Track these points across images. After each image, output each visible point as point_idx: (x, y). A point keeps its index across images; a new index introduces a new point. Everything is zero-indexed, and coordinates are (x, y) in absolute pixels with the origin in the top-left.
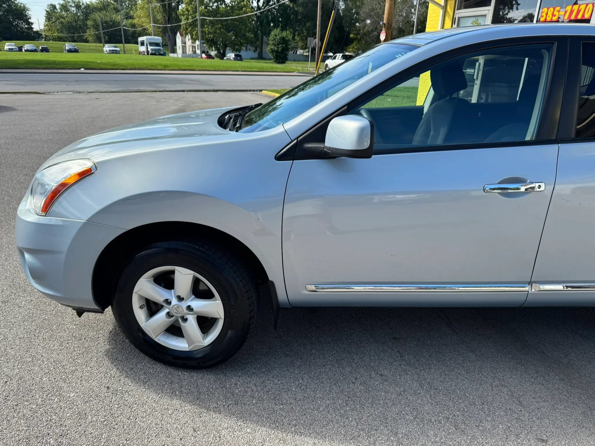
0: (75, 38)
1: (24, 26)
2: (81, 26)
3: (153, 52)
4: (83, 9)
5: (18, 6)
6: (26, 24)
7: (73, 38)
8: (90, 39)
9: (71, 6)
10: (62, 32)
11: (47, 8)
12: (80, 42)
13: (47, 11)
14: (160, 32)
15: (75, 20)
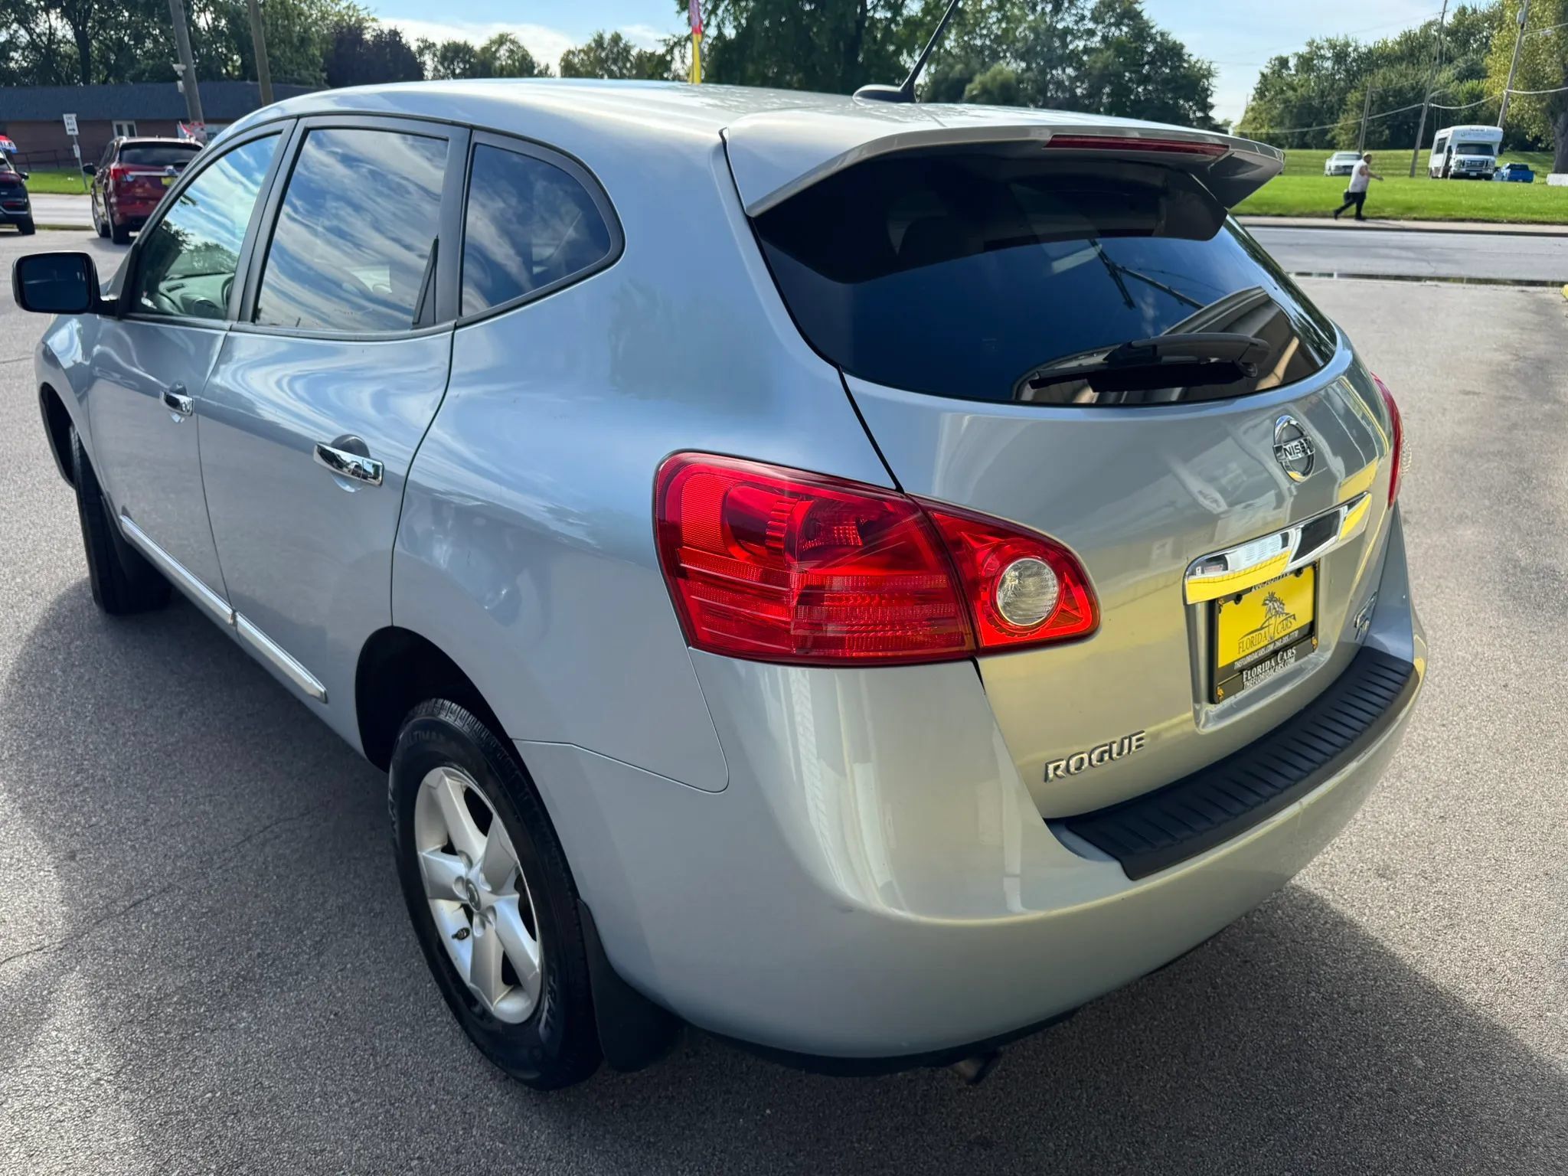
0: (1308, 137)
1: (1194, 112)
2: (1332, 107)
3: (1464, 170)
4: (1354, 60)
5: (1194, 66)
6: (1200, 110)
7: (1302, 139)
8: (1343, 138)
9: (1323, 57)
10: (1281, 124)
11: (1267, 67)
12: (1317, 148)
13: (1263, 75)
14: (1542, 110)
15: (1323, 92)
